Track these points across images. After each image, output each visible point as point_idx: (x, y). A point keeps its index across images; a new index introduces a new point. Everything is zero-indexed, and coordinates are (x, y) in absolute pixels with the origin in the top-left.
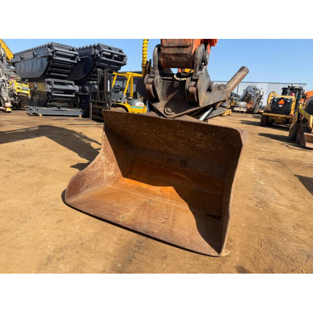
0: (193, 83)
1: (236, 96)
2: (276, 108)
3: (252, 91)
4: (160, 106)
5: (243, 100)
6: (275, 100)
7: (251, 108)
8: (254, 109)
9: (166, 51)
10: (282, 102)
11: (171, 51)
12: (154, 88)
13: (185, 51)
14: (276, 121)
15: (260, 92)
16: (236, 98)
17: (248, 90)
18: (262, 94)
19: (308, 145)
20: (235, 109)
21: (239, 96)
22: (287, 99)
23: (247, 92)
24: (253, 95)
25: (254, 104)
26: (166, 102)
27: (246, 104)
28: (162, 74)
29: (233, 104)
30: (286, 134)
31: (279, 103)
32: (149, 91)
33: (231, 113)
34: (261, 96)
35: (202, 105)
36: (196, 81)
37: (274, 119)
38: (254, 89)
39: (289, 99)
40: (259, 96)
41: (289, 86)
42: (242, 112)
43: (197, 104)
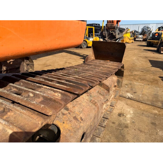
0: (115, 33)
1: (137, 32)
2: (154, 37)
3: (146, 29)
4: (106, 39)
5: (141, 34)
6: (154, 34)
7: (145, 38)
8: (147, 39)
9: (108, 26)
10: (157, 34)
11: (109, 26)
12: (105, 35)
13: (113, 26)
14: (154, 44)
15: (150, 29)
16: (137, 33)
17: (144, 28)
18: (151, 30)
19: (162, 52)
20: (137, 39)
21: (139, 32)
22: (159, 33)
23: (143, 30)
24: (147, 31)
25: (147, 36)
26: (108, 38)
27: (143, 36)
28: (107, 31)
29: (135, 37)
30: (156, 49)
31: (156, 35)
32: (104, 35)
33: (133, 41)
34: (151, 31)
35: (117, 38)
36: (115, 32)
37: (153, 43)
38: (147, 28)
39: (160, 33)
40: (150, 31)
41: (161, 26)
42: (140, 41)
43: (116, 38)
